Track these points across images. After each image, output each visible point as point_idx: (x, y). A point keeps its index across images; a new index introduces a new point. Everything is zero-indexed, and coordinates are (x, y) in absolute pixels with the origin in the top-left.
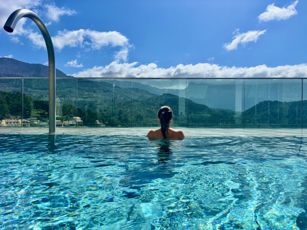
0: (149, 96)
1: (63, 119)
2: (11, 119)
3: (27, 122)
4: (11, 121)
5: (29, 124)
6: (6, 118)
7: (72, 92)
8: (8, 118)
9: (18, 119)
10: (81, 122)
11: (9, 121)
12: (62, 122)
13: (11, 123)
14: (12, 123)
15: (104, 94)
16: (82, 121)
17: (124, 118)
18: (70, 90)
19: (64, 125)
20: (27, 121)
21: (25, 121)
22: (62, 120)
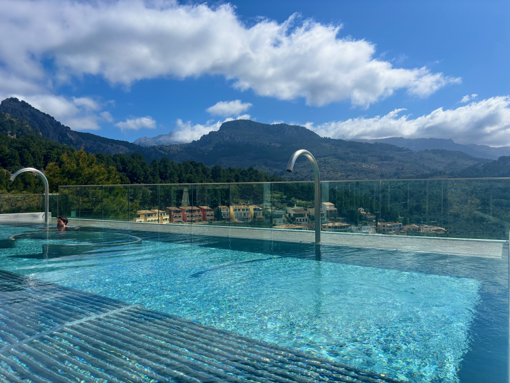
0: (471, 163)
1: (307, 205)
2: (240, 205)
3: (259, 210)
4: (240, 207)
5: (261, 212)
6: (235, 203)
7: (328, 163)
8: (237, 203)
9: (248, 205)
10: (335, 211)
11: (238, 207)
12: (306, 210)
13: (239, 210)
14: (241, 211)
15: (381, 162)
16: (336, 209)
17: (414, 205)
18: (325, 160)
19: (308, 214)
20: (259, 207)
21: (257, 207)
22: (306, 207)
